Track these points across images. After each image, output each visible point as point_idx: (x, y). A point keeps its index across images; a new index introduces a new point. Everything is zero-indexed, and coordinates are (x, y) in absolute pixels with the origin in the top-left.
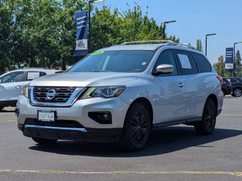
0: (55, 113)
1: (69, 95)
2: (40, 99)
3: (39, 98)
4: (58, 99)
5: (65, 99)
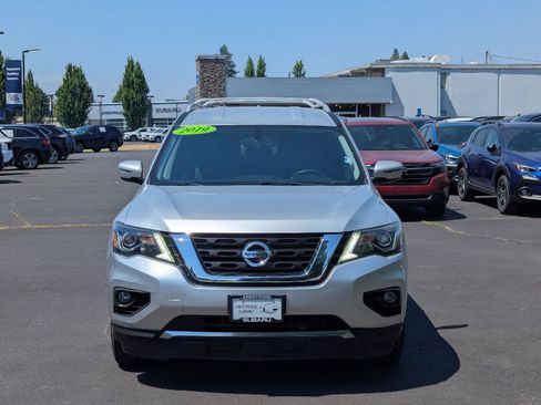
0: (284, 299)
1: (307, 253)
2: (222, 265)
3: (216, 264)
4: (279, 265)
5: (296, 264)
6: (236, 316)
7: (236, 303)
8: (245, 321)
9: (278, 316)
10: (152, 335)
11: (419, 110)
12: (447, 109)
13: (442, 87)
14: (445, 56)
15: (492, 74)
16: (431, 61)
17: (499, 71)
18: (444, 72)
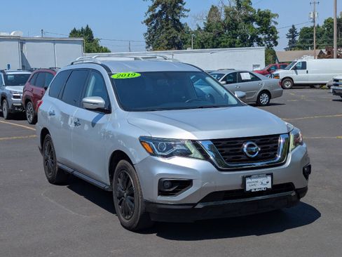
0: (272, 175)
1: (275, 146)
4: (263, 155)
5: (271, 153)
6: (248, 188)
7: (248, 180)
8: (253, 191)
9: (269, 186)
10: (191, 207)
11: (9, 66)
12: (25, 65)
13: (22, 52)
14: (20, 32)
15: (51, 43)
16: (12, 34)
17: (54, 41)
18: (22, 42)
